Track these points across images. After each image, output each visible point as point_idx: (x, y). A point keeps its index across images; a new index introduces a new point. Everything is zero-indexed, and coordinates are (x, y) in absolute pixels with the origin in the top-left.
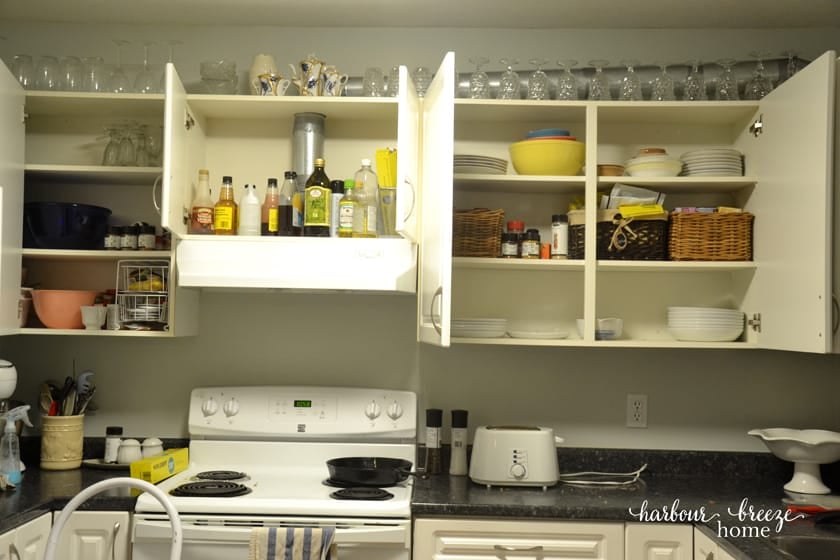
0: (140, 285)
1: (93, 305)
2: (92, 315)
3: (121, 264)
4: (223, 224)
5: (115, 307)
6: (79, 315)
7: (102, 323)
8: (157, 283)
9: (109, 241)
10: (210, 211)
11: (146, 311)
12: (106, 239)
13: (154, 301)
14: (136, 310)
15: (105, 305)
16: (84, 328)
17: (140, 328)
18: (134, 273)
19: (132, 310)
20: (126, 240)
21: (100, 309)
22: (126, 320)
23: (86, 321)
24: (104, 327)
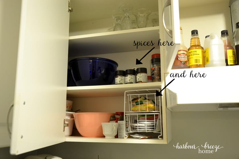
0: (139, 107)
1: (109, 122)
2: (109, 128)
3: (127, 93)
4: (196, 61)
5: (124, 122)
6: (101, 129)
7: (115, 134)
8: (152, 106)
9: (118, 79)
10: (186, 53)
11: (145, 125)
12: (116, 79)
13: (150, 118)
14: (138, 125)
15: (117, 122)
16: (104, 137)
17: (142, 137)
18: (135, 100)
19: (136, 125)
20: (129, 78)
21: (114, 124)
22: (131, 132)
23: (105, 133)
24: (117, 137)
